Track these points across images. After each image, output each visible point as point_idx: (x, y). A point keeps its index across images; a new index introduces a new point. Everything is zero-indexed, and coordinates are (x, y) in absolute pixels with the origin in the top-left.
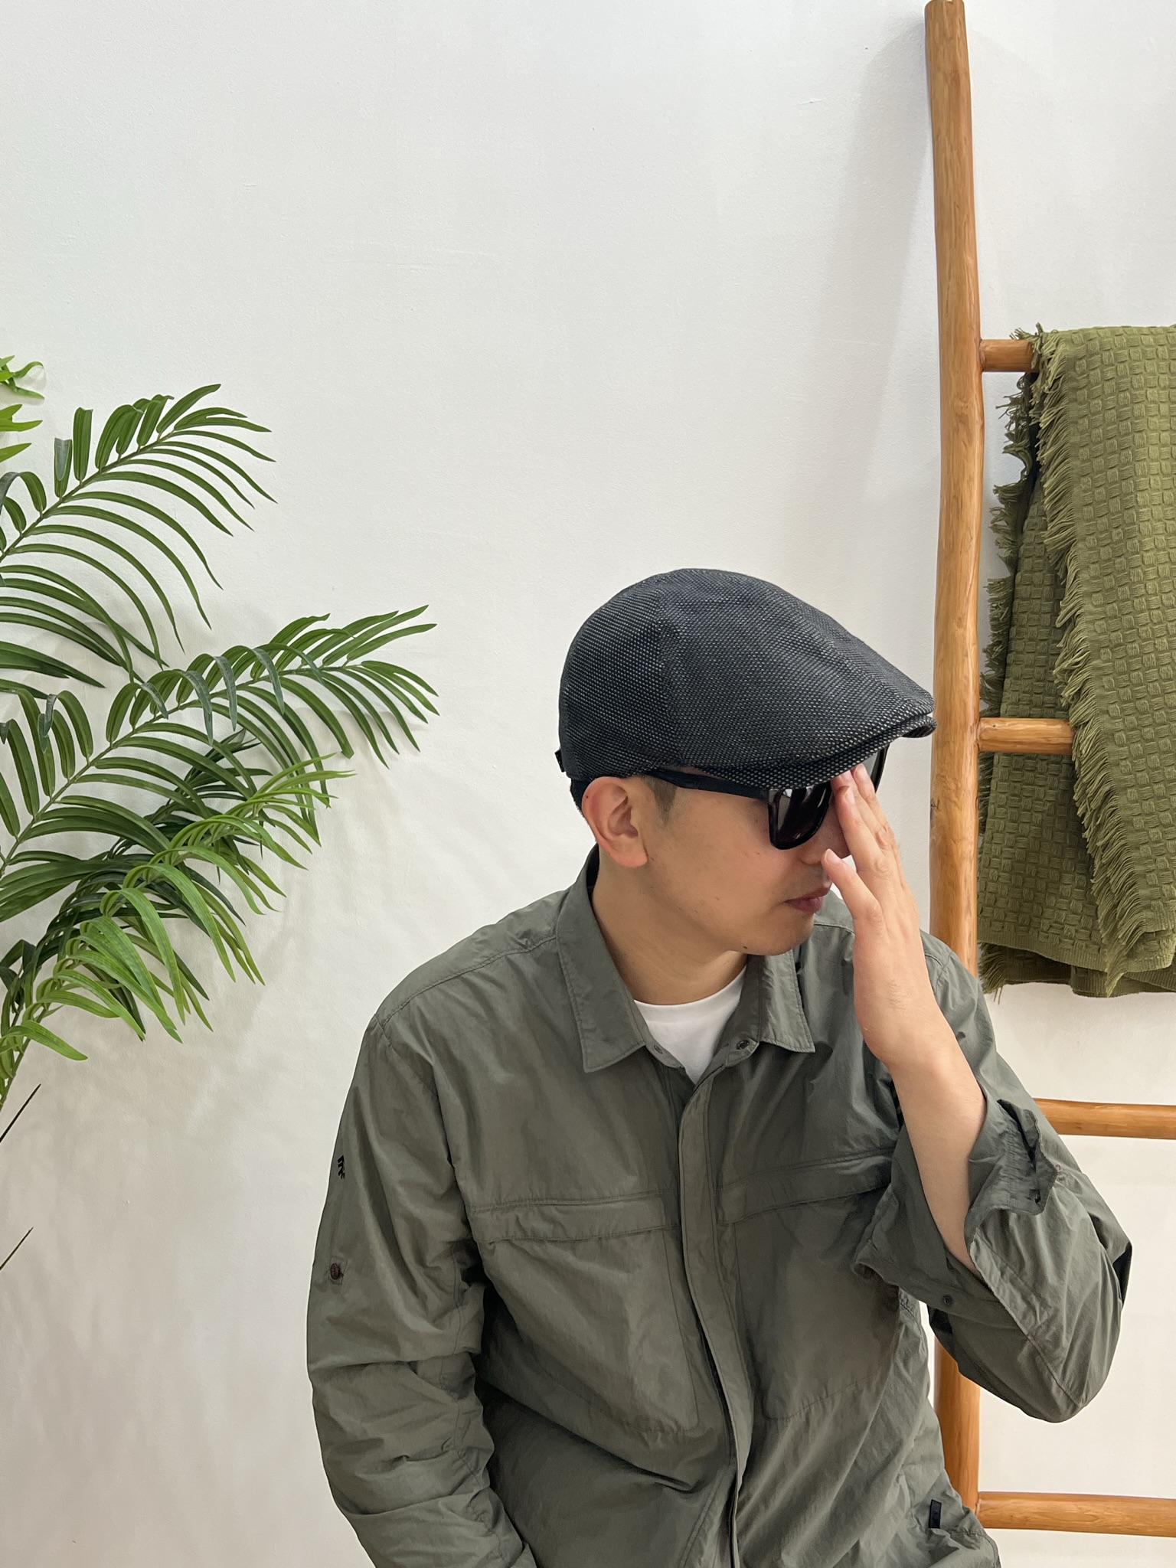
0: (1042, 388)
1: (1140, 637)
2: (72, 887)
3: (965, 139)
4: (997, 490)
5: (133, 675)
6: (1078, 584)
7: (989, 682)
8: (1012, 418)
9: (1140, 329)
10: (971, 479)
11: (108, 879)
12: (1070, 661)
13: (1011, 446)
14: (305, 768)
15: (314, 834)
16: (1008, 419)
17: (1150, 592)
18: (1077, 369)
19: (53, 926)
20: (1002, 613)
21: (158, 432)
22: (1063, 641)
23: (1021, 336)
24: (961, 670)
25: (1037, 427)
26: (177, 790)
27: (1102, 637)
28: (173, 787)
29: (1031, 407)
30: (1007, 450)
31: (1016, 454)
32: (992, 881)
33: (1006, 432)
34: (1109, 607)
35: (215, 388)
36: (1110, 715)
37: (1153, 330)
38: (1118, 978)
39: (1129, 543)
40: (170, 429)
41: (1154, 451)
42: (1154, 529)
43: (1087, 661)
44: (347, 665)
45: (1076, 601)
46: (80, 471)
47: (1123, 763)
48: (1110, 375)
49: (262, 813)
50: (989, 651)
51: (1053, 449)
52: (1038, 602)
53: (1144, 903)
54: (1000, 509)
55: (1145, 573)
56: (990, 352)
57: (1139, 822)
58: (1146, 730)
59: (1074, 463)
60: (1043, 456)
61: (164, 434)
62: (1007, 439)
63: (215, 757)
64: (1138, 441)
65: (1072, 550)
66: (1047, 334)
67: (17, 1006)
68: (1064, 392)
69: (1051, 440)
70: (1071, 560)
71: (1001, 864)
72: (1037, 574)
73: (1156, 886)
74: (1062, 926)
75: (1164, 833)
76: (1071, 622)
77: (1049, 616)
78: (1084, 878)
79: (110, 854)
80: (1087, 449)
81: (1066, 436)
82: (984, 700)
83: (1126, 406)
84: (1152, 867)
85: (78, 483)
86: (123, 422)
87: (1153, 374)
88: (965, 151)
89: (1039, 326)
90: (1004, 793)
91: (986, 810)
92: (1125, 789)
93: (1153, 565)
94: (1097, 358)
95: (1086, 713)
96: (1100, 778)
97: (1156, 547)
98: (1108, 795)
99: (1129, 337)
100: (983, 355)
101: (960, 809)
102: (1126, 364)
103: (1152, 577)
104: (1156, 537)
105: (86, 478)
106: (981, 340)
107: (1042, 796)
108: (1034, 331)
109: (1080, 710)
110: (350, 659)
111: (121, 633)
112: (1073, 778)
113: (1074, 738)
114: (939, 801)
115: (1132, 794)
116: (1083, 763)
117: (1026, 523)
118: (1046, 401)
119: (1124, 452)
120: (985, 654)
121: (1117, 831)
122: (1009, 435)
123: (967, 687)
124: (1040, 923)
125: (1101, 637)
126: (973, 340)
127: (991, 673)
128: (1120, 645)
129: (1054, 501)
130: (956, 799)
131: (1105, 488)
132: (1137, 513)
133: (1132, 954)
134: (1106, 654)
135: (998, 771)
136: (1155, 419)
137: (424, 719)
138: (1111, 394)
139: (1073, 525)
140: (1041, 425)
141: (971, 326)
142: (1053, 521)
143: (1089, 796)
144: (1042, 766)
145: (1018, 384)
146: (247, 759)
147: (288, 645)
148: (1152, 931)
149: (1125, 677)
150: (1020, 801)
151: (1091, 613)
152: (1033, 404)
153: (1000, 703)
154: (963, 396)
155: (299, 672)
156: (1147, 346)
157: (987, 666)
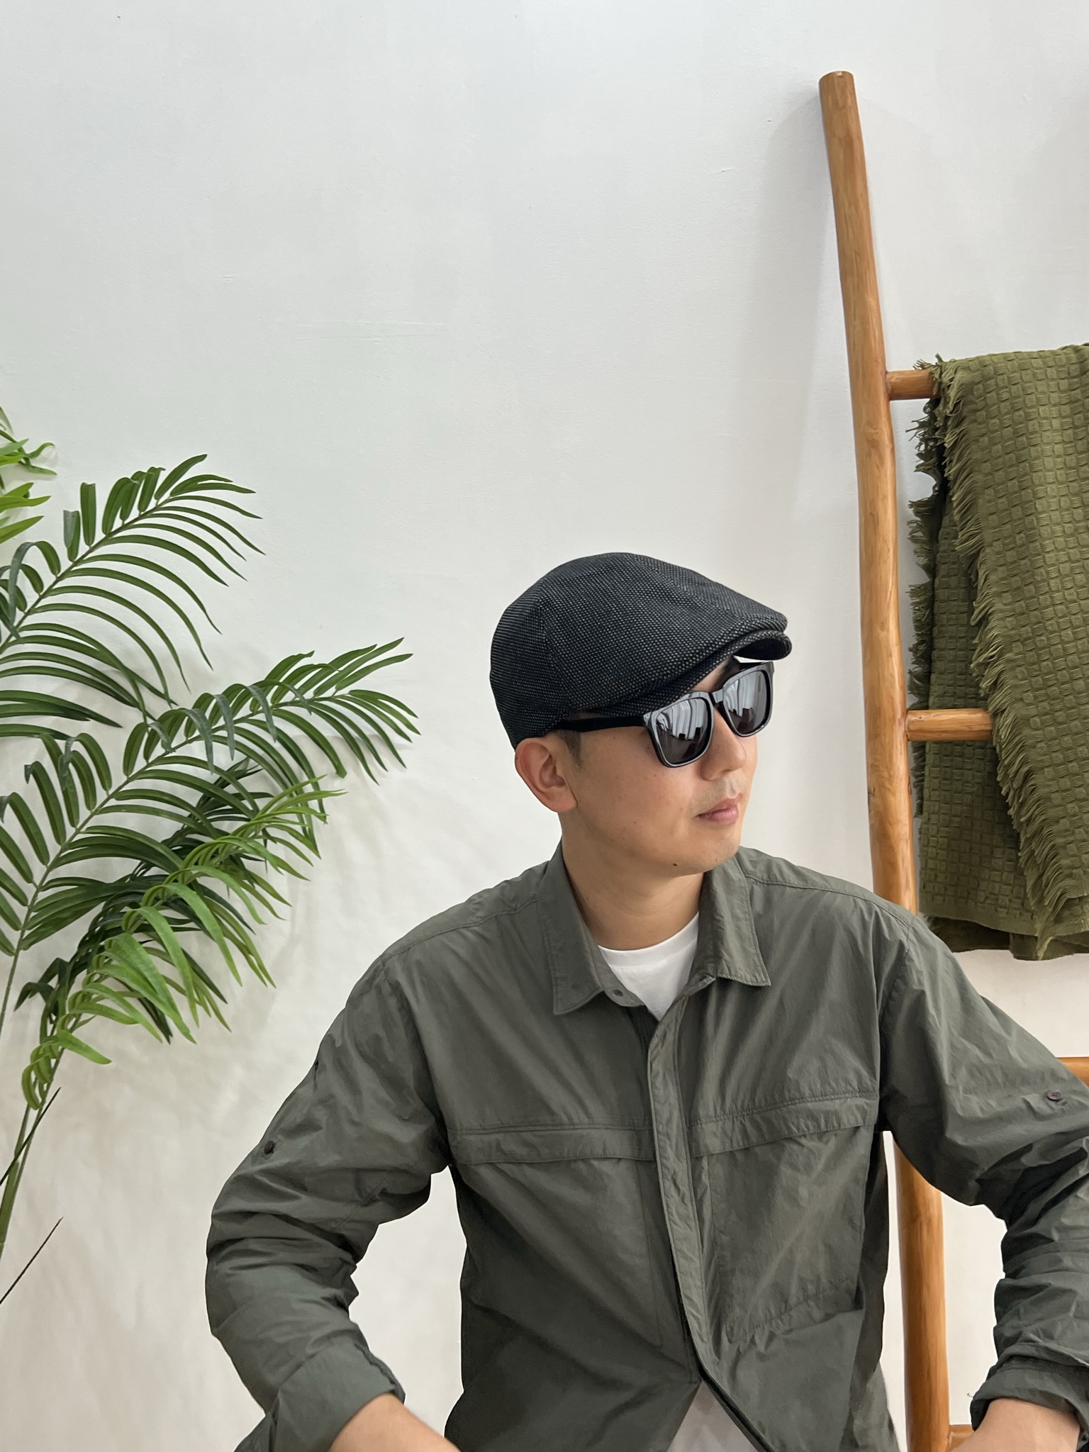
0: (944, 411)
1: (1047, 630)
2: (98, 909)
3: (861, 195)
4: (913, 505)
5: (146, 714)
6: (989, 586)
7: (917, 677)
8: (921, 440)
9: (1029, 353)
10: (885, 497)
11: (130, 899)
12: (985, 655)
13: (922, 465)
14: (304, 788)
15: (314, 848)
16: (917, 441)
17: (1053, 589)
18: (975, 393)
19: (83, 943)
20: (924, 615)
21: (156, 498)
22: (977, 638)
23: (923, 366)
24: (886, 668)
25: (942, 448)
26: (190, 816)
27: (1013, 632)
28: (185, 813)
29: (937, 429)
30: (918, 468)
31: (926, 471)
32: (932, 858)
33: (917, 452)
34: (1018, 604)
35: (202, 458)
36: (1024, 702)
37: (1041, 354)
38: (1048, 941)
39: (1031, 545)
40: (167, 495)
41: (1049, 462)
42: (1053, 532)
43: (1001, 654)
44: (336, 695)
45: (987, 601)
46: (89, 538)
47: (1039, 745)
48: (1005, 396)
49: (264, 831)
50: (914, 650)
51: (958, 465)
52: (955, 603)
53: (1067, 872)
54: (916, 522)
55: (1047, 572)
56: (895, 383)
57: (1056, 798)
58: (1057, 714)
59: (978, 477)
60: (950, 472)
61: (162, 500)
62: (918, 459)
63: (222, 784)
64: (1033, 454)
65: (981, 555)
66: (946, 363)
67: (54, 1018)
68: (964, 414)
69: (956, 457)
70: (980, 564)
71: (938, 842)
72: (953, 578)
73: (1074, 856)
74: (996, 897)
75: (1080, 807)
76: (984, 621)
77: (965, 615)
78: (1013, 851)
79: (133, 876)
80: (988, 464)
81: (969, 454)
82: (914, 694)
83: (1021, 423)
84: (1071, 838)
85: (87, 548)
86: (123, 493)
87: (1043, 393)
88: (862, 205)
89: (938, 357)
90: (937, 778)
91: (922, 793)
92: (1043, 768)
93: (1053, 565)
94: (992, 382)
95: (1004, 701)
96: (1019, 759)
97: (1056, 548)
98: (1027, 776)
99: (1021, 362)
100: (890, 387)
101: (894, 795)
102: (1019, 386)
103: (1054, 575)
104: (1056, 539)
105: (95, 542)
106: (886, 373)
107: (970, 779)
108: (934, 361)
109: (998, 699)
110: (338, 689)
111: (133, 677)
112: (996, 761)
113: (993, 725)
114: (874, 789)
115: (1049, 772)
116: (1003, 746)
117: (940, 533)
118: (949, 423)
119: (1021, 465)
120: (911, 653)
121: (1037, 808)
122: (920, 455)
123: (893, 685)
124: (977, 895)
125: (1011, 632)
126: (879, 373)
127: (918, 669)
128: (1029, 638)
129: (963, 512)
130: (889, 786)
131: (1008, 498)
132: (1037, 519)
133: (1058, 919)
134: (1018, 647)
135: (930, 758)
136: (1048, 433)
137: (408, 739)
138: (1007, 414)
139: (980, 533)
140: (946, 445)
141: (876, 361)
142: (962, 530)
143: (1010, 777)
144: (968, 751)
145: (925, 409)
146: (250, 784)
147: (281, 681)
148: (1075, 897)
149: (1035, 667)
150: (951, 784)
151: (1002, 611)
152: (938, 426)
153: (928, 696)
154: (873, 423)
155: (293, 703)
156: (1037, 369)
157: (913, 663)
